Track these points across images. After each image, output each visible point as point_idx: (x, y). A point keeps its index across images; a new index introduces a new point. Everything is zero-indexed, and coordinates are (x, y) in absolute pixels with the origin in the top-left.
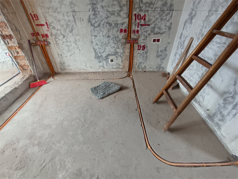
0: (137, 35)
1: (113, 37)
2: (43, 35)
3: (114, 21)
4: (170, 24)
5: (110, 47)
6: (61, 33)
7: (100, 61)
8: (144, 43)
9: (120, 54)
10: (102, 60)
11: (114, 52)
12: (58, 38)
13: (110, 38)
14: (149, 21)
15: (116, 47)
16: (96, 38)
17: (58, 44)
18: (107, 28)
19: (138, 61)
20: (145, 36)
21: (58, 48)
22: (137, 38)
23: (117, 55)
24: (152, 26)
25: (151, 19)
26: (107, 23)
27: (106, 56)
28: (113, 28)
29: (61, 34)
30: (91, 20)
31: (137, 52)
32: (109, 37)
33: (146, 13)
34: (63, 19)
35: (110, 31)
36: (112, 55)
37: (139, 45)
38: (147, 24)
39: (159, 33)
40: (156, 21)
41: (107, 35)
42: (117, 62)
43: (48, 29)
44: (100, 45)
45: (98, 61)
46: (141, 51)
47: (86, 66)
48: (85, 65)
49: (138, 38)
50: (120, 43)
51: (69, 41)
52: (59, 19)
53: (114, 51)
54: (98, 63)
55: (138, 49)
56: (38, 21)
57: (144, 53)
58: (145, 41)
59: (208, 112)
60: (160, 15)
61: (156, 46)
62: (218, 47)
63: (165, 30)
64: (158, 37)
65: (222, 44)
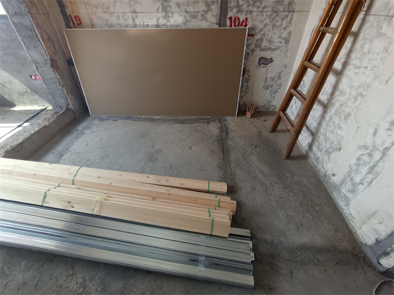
4: (288, 34)
14: (253, 28)
24: (258, 37)
25: (256, 26)
30: (160, 26)
33: (248, 16)
34: (118, 24)
39: (269, 49)
40: (265, 28)
52: (112, 24)
56: (81, 26)
57: (243, 82)
59: (334, 178)
60: (272, 19)
61: (264, 70)
62: (356, 73)
63: (279, 44)
64: (267, 55)
65: (362, 70)
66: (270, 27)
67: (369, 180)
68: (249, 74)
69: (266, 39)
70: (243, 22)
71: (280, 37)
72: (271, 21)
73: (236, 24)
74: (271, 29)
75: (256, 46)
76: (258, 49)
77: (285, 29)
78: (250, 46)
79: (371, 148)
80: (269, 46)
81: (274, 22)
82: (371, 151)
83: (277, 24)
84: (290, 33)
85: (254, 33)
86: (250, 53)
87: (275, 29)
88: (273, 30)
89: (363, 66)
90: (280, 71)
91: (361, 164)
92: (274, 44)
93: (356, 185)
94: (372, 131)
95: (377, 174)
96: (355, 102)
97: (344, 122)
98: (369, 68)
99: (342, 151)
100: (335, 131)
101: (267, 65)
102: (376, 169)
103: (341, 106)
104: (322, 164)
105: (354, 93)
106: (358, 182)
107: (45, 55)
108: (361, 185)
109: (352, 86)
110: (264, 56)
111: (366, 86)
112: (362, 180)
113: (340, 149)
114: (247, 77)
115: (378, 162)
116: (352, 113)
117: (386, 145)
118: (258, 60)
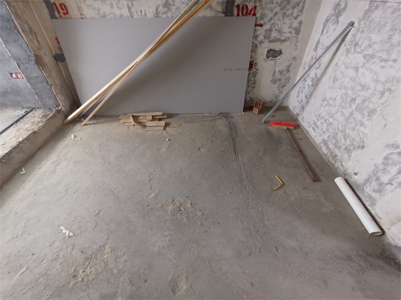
4: (299, 23)
14: (262, 18)
20: (254, 45)
24: (267, 27)
25: (265, 15)
30: (160, 15)
33: (257, 4)
38: (258, 23)
39: (279, 40)
40: (275, 17)
56: (67, 16)
57: (250, 76)
58: (252, 54)
59: (356, 177)
61: (272, 62)
62: (383, 67)
63: (289, 35)
64: (276, 46)
65: (390, 63)
68: (257, 68)
69: (276, 29)
70: (251, 10)
71: (290, 27)
72: (281, 9)
73: (244, 13)
74: (281, 18)
75: (264, 38)
76: (267, 40)
77: (296, 18)
78: (259, 38)
80: (278, 37)
81: (285, 10)
83: (288, 12)
85: (263, 23)
86: (258, 45)
87: (285, 18)
90: (288, 64)
92: (284, 34)
96: (381, 97)
97: (367, 118)
99: (365, 149)
100: (357, 128)
101: (276, 57)
103: (364, 101)
105: (380, 88)
106: (386, 182)
107: (28, 51)
108: (390, 185)
109: (377, 81)
110: (273, 48)
111: (395, 80)
112: (391, 180)
113: (363, 147)
114: (254, 70)
116: (378, 109)
118: (266, 53)
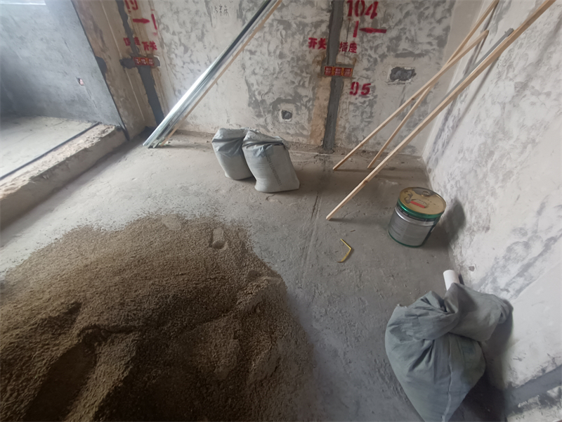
0: (352, 55)
1: (293, 59)
2: (146, 43)
3: (297, 17)
4: (444, 30)
5: (284, 81)
6: (180, 40)
7: (260, 112)
8: (367, 78)
9: (305, 100)
10: (264, 112)
11: (291, 95)
12: (174, 53)
13: (284, 60)
14: (385, 20)
15: (297, 84)
16: (252, 56)
17: (175, 66)
18: (279, 33)
19: (349, 123)
20: (372, 60)
21: (175, 75)
22: (349, 65)
23: (299, 104)
24: (393, 33)
25: (390, 15)
26: (281, 22)
27: (274, 102)
28: (293, 34)
29: (181, 44)
30: (244, 13)
31: (349, 100)
32: (281, 56)
34: (186, 9)
35: (286, 42)
36: (287, 101)
37: (354, 83)
38: (379, 28)
39: (411, 54)
40: (406, 19)
41: (278, 52)
42: (297, 119)
43: (155, 31)
44: (262, 76)
45: (256, 112)
46: (358, 99)
47: (228, 121)
48: (226, 119)
49: (354, 65)
50: (307, 73)
51: (195, 61)
52: (177, 9)
53: (291, 92)
54: (256, 117)
55: (351, 93)
56: (137, 11)
57: (365, 105)
58: (369, 73)
59: (472, 273)
60: (418, 5)
61: (400, 88)
62: (533, 104)
63: (428, 47)
64: (407, 64)
65: (542, 97)
66: (414, 18)
67: (517, 286)
68: (375, 94)
69: (407, 38)
70: (370, 8)
71: (429, 35)
72: (416, 7)
73: (359, 12)
74: (416, 22)
75: (388, 51)
76: (392, 53)
77: (439, 21)
78: (379, 49)
79: (530, 234)
80: (410, 49)
81: (422, 9)
82: (529, 239)
83: (427, 13)
84: (447, 29)
85: (387, 28)
86: (379, 59)
87: (422, 21)
88: (419, 22)
89: (545, 91)
91: (511, 258)
92: (420, 46)
93: (499, 290)
94: (536, 207)
95: (531, 280)
96: (522, 153)
97: (501, 185)
98: (553, 96)
99: (490, 231)
100: (487, 198)
101: (405, 80)
102: (531, 271)
103: (502, 157)
104: (461, 247)
105: (523, 138)
106: (502, 287)
108: (505, 292)
109: (523, 126)
110: (401, 66)
111: (543, 126)
112: (508, 284)
113: (488, 229)
114: (371, 98)
115: (536, 259)
116: (515, 172)
117: (553, 234)
118: (390, 72)
